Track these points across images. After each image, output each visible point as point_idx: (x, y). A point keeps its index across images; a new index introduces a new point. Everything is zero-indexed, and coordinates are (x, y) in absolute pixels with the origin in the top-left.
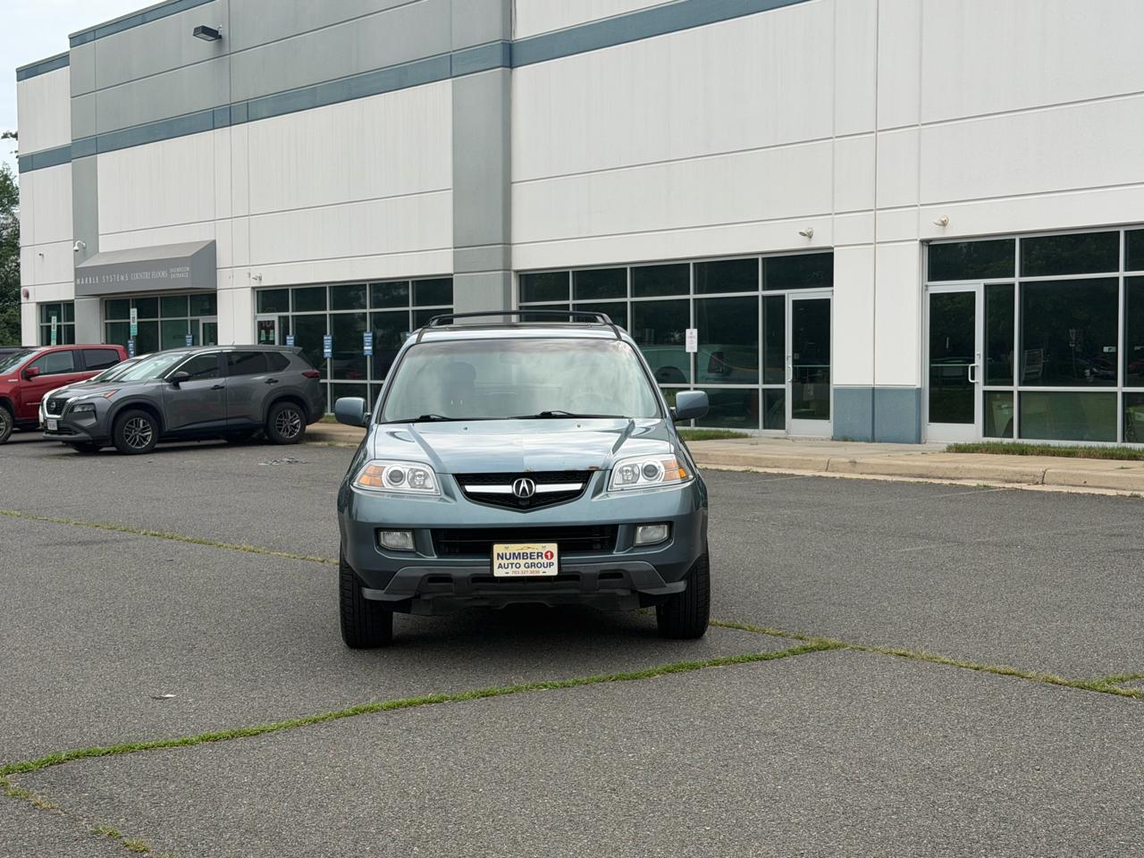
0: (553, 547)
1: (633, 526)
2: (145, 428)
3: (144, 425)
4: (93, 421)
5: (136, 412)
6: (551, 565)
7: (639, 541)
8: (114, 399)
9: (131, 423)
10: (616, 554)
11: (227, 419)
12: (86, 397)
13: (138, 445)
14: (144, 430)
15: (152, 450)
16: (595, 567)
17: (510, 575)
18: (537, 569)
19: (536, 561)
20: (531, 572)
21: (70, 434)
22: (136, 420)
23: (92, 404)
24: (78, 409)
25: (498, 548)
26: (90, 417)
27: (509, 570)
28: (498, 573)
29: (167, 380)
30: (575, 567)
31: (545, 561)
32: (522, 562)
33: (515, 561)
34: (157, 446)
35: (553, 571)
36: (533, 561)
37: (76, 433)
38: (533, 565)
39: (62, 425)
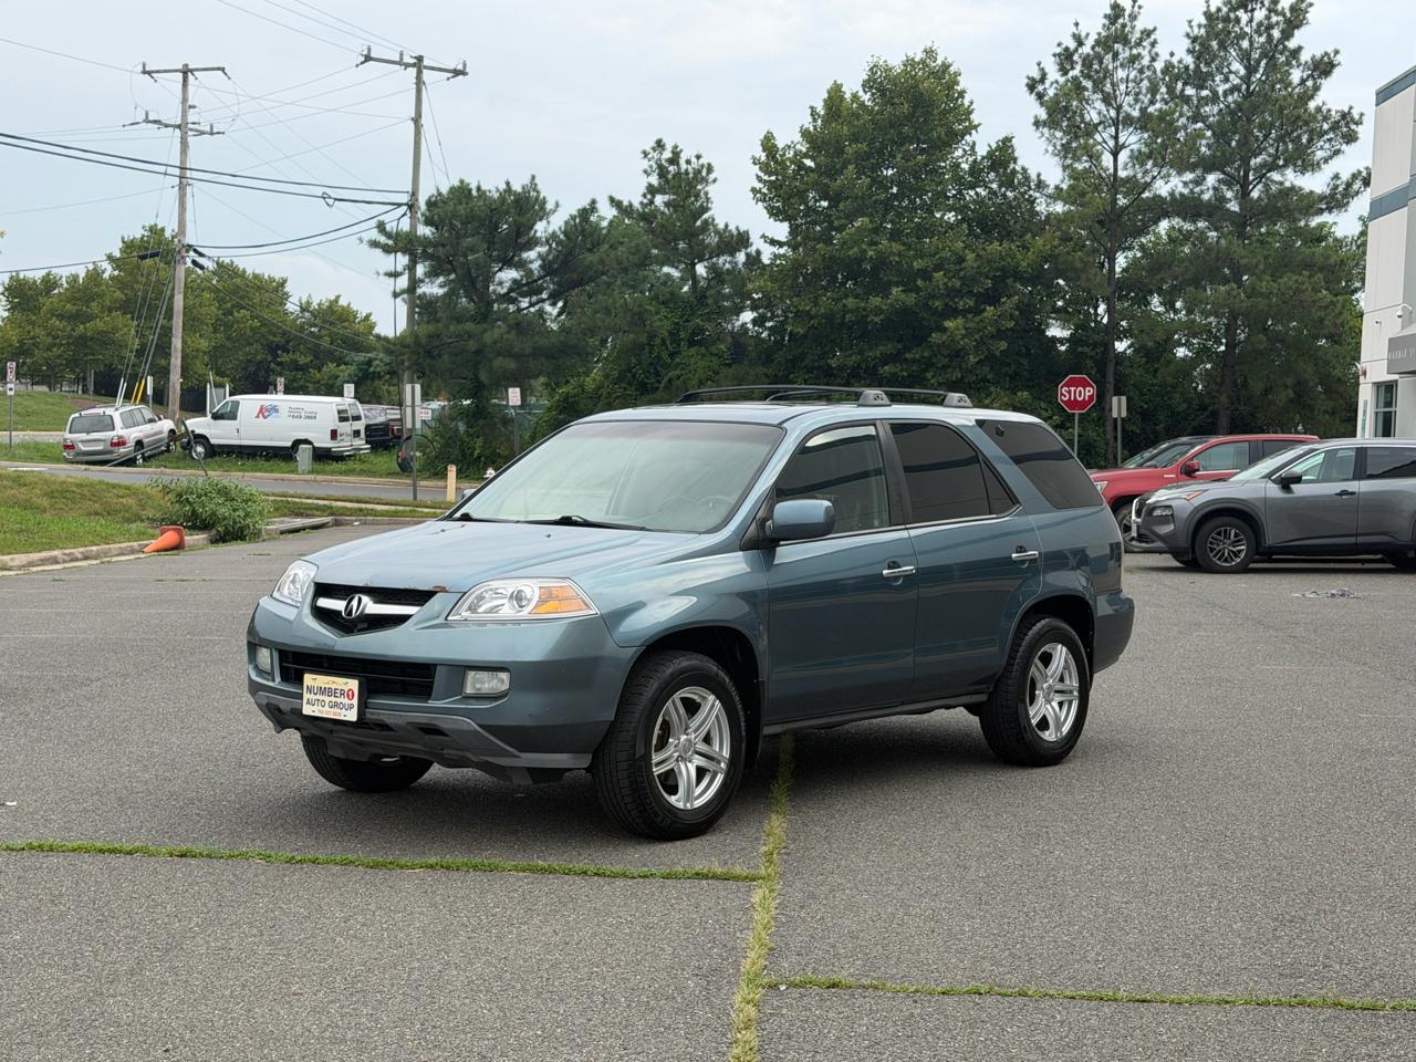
0: (353, 684)
1: (462, 669)
2: (1239, 541)
3: (1235, 537)
4: (1172, 527)
5: (1226, 519)
6: (351, 707)
7: (469, 690)
8: (1197, 502)
9: (1219, 534)
10: (432, 703)
11: (1357, 535)
12: (1165, 498)
13: (1226, 561)
14: (1237, 542)
15: (1243, 569)
16: (401, 716)
17: (316, 714)
18: (339, 710)
19: (339, 700)
20: (334, 714)
21: (1147, 542)
22: (1226, 531)
23: (1170, 507)
24: (1157, 513)
25: (308, 679)
26: (1169, 523)
27: (315, 708)
28: (307, 710)
29: (1274, 481)
30: (378, 714)
31: (346, 701)
32: (327, 699)
33: (321, 698)
34: (1251, 566)
35: (352, 716)
36: (336, 699)
37: (1153, 542)
38: (336, 705)
39: (1143, 531)
